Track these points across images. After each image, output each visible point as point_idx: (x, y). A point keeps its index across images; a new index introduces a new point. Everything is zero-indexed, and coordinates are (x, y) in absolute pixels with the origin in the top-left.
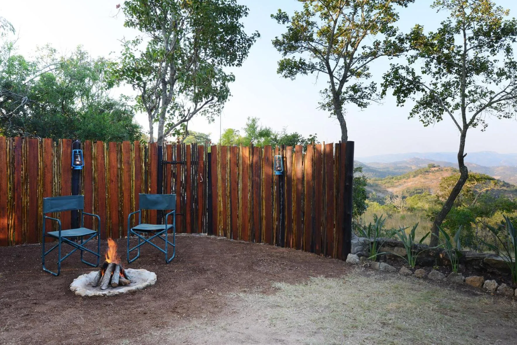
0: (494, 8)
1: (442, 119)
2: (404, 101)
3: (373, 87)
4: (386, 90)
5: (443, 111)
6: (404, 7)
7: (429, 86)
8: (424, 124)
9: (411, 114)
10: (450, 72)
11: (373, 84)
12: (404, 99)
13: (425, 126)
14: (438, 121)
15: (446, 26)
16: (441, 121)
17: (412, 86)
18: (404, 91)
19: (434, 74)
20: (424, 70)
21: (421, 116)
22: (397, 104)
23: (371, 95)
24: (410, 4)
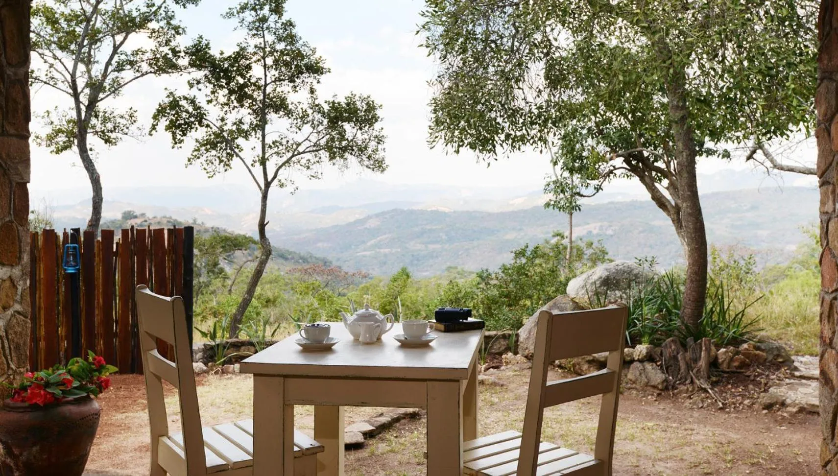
0: (301, 42)
1: (231, 168)
2: (182, 141)
3: (131, 116)
4: (157, 125)
5: (232, 156)
6: (182, 7)
7: (215, 123)
8: (208, 175)
9: (189, 160)
10: (242, 106)
11: (132, 111)
12: (182, 138)
13: (209, 177)
14: (226, 170)
15: (242, 49)
16: (229, 171)
17: (192, 119)
18: (180, 125)
19: (222, 105)
20: (210, 99)
21: (204, 163)
22: (172, 145)
23: (128, 128)
24: (190, 6)
